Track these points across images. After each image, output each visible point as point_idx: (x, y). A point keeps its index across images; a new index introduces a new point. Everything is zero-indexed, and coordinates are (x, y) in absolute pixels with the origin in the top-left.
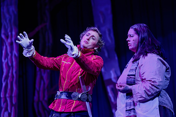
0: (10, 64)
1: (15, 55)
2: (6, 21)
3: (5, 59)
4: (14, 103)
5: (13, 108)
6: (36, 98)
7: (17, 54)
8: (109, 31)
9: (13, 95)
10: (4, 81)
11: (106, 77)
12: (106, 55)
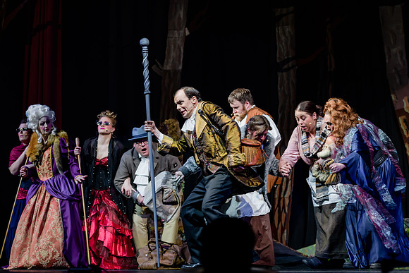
0: (287, 93)
1: (292, 82)
2: (282, 44)
3: (281, 87)
10: (281, 112)
11: (397, 107)
12: (398, 81)
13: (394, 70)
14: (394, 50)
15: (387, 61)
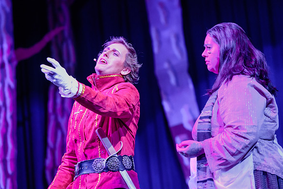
0: (1, 103)
1: (9, 87)
4: (10, 171)
5: (9, 181)
6: (48, 162)
7: (12, 85)
8: (177, 37)
9: (9, 158)
11: (173, 122)
12: (173, 80)
13: (166, 65)
14: (166, 34)
15: (156, 50)
